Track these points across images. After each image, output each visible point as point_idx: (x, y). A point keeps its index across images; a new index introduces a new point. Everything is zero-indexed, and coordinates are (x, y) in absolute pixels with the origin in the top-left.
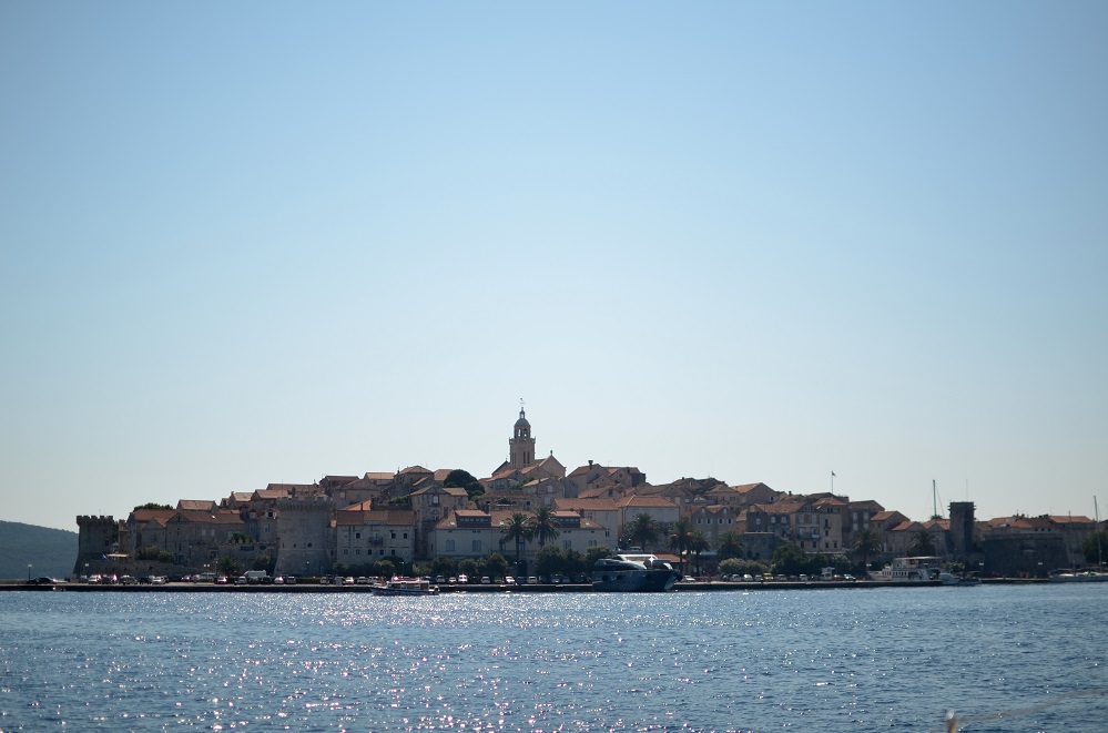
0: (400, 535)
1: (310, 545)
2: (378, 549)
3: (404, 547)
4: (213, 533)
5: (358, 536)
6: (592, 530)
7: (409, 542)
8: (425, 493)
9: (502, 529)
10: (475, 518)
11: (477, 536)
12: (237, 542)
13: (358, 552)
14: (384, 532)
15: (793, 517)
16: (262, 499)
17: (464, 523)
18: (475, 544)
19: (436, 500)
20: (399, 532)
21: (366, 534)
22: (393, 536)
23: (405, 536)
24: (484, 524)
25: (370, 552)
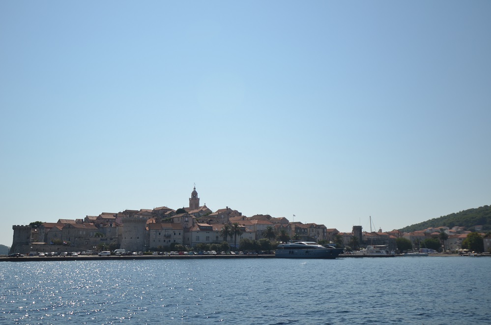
0: (177, 233)
1: (138, 238)
2: (168, 240)
3: (178, 238)
4: (84, 233)
5: (160, 234)
6: (250, 233)
7: (181, 237)
8: (183, 216)
9: (217, 232)
10: (206, 227)
11: (208, 235)
12: (99, 236)
13: (159, 241)
14: (171, 232)
15: (308, 229)
16: (103, 219)
17: (203, 229)
18: (208, 238)
19: (187, 219)
20: (177, 232)
21: (163, 233)
22: (175, 234)
23: (180, 234)
24: (209, 229)
25: (164, 241)
